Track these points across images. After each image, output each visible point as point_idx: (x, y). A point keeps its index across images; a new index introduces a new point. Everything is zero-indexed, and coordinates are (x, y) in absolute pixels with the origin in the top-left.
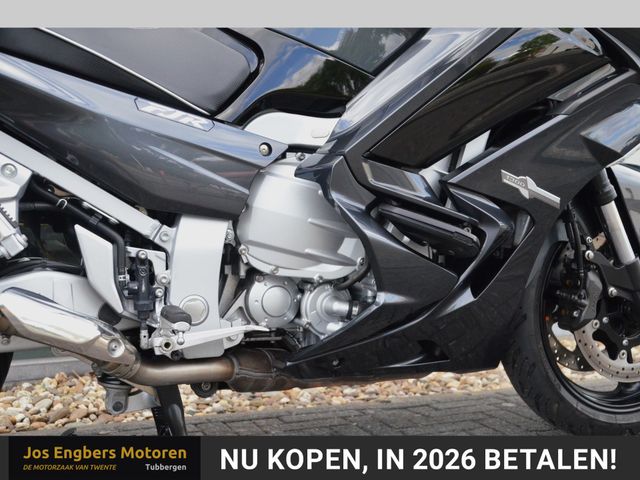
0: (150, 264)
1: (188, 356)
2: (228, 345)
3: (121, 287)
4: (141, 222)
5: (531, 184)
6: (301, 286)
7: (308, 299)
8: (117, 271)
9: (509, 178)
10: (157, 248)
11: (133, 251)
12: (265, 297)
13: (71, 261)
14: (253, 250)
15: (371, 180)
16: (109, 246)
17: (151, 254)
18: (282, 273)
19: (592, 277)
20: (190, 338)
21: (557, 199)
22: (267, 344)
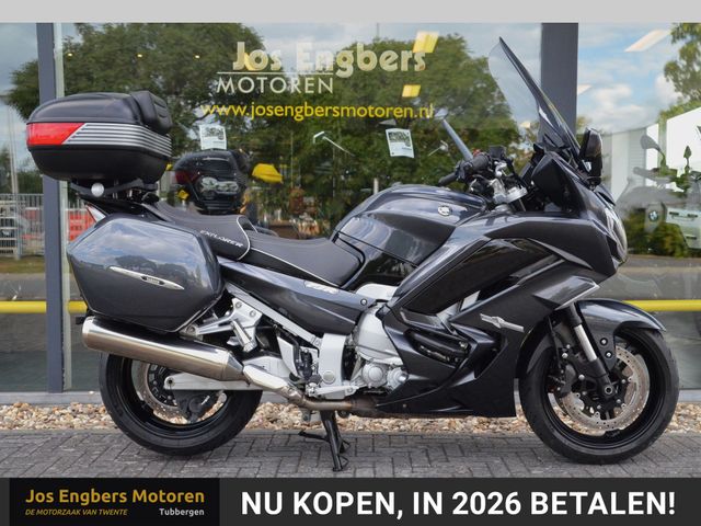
0: (311, 356)
1: (328, 398)
2: (347, 394)
3: (297, 365)
4: (307, 336)
5: (501, 320)
6: (388, 367)
7: (390, 373)
8: (295, 357)
9: (486, 318)
10: (315, 348)
11: (303, 348)
12: (371, 371)
13: (274, 350)
14: (362, 349)
15: (405, 319)
16: (291, 346)
17: (311, 350)
18: (375, 360)
19: (569, 368)
20: (323, 390)
21: (521, 328)
22: (376, 394)
